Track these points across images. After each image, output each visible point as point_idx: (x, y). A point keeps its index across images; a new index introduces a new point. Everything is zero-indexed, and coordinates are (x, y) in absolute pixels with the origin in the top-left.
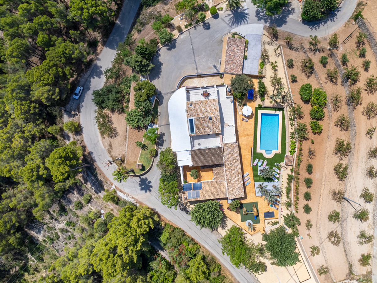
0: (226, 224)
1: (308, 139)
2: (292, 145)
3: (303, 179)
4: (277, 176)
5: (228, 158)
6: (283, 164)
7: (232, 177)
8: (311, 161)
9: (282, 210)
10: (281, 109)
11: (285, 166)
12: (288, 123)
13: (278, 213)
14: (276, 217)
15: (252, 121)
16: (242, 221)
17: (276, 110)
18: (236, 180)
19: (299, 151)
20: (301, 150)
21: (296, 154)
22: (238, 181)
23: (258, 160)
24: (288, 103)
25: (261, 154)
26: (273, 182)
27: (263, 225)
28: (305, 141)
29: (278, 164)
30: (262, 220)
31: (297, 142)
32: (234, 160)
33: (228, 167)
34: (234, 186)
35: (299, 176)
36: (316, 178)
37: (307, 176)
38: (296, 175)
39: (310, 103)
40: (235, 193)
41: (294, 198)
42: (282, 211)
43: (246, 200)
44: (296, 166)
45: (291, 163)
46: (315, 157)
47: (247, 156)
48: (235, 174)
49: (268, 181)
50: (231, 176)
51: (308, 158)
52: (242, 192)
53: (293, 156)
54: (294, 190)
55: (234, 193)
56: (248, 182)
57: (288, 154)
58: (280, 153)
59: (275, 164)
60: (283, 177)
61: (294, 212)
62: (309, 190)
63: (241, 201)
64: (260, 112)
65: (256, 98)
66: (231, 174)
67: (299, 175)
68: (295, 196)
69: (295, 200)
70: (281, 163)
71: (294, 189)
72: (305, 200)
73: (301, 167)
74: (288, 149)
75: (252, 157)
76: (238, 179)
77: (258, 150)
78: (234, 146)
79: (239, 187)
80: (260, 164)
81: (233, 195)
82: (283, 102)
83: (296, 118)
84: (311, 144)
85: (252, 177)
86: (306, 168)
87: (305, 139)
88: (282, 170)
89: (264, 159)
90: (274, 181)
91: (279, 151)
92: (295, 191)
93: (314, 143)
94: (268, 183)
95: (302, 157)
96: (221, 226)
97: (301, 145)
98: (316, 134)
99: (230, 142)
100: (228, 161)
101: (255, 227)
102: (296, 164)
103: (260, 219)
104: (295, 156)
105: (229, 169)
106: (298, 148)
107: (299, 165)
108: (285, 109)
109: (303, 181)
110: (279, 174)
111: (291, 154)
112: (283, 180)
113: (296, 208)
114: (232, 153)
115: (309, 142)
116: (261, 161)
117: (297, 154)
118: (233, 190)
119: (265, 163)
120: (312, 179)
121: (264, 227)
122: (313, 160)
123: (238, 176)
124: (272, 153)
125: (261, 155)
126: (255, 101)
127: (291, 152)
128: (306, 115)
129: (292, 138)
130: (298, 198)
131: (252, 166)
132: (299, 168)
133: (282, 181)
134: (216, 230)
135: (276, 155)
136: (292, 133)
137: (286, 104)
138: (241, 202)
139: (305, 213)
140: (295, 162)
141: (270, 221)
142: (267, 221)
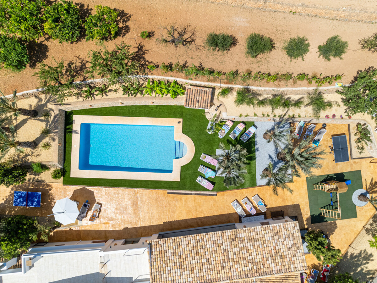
0: (360, 254)
1: (140, 48)
2: (158, 91)
3: (250, 59)
4: (241, 127)
5: (192, 270)
6: (210, 114)
7: (244, 259)
8: (201, 40)
9: (331, 116)
10: (68, 117)
11: (213, 108)
12: (99, 101)
13: (335, 125)
14: (344, 130)
15: (99, 193)
16: (355, 216)
17: (71, 132)
18: (254, 246)
19: (174, 73)
20: (169, 67)
21: (181, 80)
22: (255, 240)
23: (199, 178)
24: (48, 101)
25: (184, 169)
26: (256, 139)
27: (365, 162)
28: (146, 56)
29: (209, 127)
30: (351, 166)
31: (150, 77)
32: (197, 253)
33: (218, 272)
34: (270, 252)
35: (242, 70)
36: (248, 25)
37: (241, 48)
38: (239, 78)
39: (46, 43)
40: (289, 249)
41: (300, 86)
42: (334, 116)
43: (301, 207)
44: (214, 81)
45: (206, 92)
46: (190, 29)
47: (190, 206)
48: (236, 250)
49: (254, 151)
50: (243, 262)
51: (193, 46)
52: (286, 229)
53: (187, 86)
54: (279, 86)
55: (289, 254)
56: (255, 203)
57: (181, 101)
58: (181, 120)
59: (211, 133)
60: (245, 114)
61: (338, 85)
62: (279, 45)
63: (305, 219)
64: (76, 172)
65: (40, 182)
66: (238, 263)
67: (237, 71)
68: (295, 83)
69: (305, 82)
70: (208, 116)
71: (275, 86)
72: (307, 56)
73: (216, 68)
74: (167, 101)
75: (193, 192)
76: (249, 239)
77: (175, 176)
78: (160, 253)
79: (273, 237)
80: (210, 174)
81: (294, 256)
82: (47, 114)
83: (85, 79)
84: (154, 39)
85: (244, 191)
86: (220, 53)
87: (139, 55)
88: (224, 116)
89: (196, 162)
90: (254, 136)
91: (176, 124)
92: (283, 83)
93: (153, 33)
94: (258, 150)
95: (190, 63)
96: (365, 264)
97: (157, 67)
98: (127, 27)
99: (148, 264)
100: (201, 270)
101: (369, 182)
102: (209, 81)
103: (349, 170)
104: (187, 81)
105: (223, 268)
106: (164, 74)
107: (211, 72)
108: (68, 108)
109: (254, 60)
110: (235, 123)
111: (183, 93)
112: (251, 114)
113: (329, 79)
114: (177, 260)
115: (149, 44)
116: (201, 169)
117: (182, 78)
118: (281, 257)
119: (208, 159)
120: (249, 35)
121: (370, 160)
122: (198, 34)
123: (242, 239)
124: (182, 141)
125: (187, 169)
126: (48, 185)
127: (176, 94)
128: (77, 53)
129: (139, 89)
130: (302, 76)
131: (215, 193)
132: (219, 72)
133: (255, 115)
134: (374, 274)
135: (185, 131)
136: (126, 90)
137: (51, 106)
138: (307, 220)
139: (343, 56)
140: (203, 83)
141: (354, 145)
142: (355, 153)
